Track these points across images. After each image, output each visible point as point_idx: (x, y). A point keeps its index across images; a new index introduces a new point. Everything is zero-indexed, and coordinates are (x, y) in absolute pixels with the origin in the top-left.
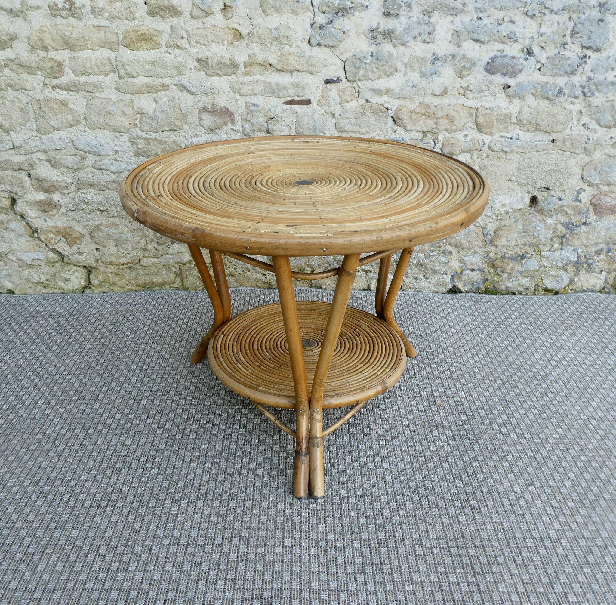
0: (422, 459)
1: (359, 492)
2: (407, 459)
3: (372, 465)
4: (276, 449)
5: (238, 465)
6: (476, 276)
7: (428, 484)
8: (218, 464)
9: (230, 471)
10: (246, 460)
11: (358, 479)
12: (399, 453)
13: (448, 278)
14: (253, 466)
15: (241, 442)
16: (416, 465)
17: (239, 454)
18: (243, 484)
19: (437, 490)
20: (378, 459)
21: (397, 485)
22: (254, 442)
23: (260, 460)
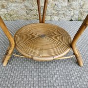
0: (68, 71)
1: (50, 84)
2: (64, 71)
3: (53, 74)
4: (24, 68)
5: (12, 74)
6: (77, 17)
7: (71, 81)
8: (6, 74)
9: (9, 77)
10: (15, 72)
11: (49, 79)
12: (61, 69)
13: (70, 17)
14: (16, 75)
15: (14, 65)
16: (67, 73)
17: (13, 70)
18: (12, 82)
19: (75, 83)
20: (55, 71)
21: (61, 81)
22: (18, 65)
23: (19, 72)
